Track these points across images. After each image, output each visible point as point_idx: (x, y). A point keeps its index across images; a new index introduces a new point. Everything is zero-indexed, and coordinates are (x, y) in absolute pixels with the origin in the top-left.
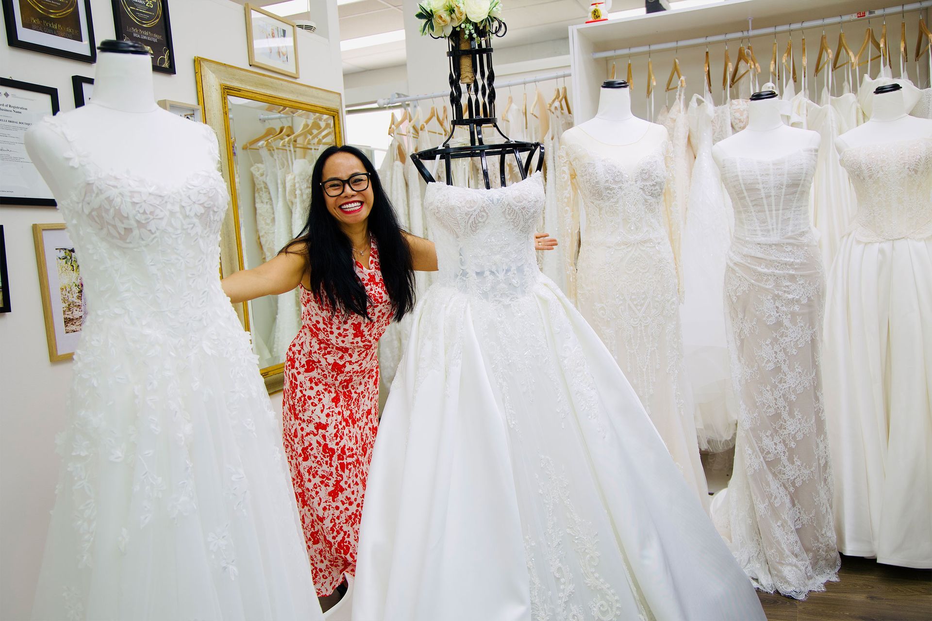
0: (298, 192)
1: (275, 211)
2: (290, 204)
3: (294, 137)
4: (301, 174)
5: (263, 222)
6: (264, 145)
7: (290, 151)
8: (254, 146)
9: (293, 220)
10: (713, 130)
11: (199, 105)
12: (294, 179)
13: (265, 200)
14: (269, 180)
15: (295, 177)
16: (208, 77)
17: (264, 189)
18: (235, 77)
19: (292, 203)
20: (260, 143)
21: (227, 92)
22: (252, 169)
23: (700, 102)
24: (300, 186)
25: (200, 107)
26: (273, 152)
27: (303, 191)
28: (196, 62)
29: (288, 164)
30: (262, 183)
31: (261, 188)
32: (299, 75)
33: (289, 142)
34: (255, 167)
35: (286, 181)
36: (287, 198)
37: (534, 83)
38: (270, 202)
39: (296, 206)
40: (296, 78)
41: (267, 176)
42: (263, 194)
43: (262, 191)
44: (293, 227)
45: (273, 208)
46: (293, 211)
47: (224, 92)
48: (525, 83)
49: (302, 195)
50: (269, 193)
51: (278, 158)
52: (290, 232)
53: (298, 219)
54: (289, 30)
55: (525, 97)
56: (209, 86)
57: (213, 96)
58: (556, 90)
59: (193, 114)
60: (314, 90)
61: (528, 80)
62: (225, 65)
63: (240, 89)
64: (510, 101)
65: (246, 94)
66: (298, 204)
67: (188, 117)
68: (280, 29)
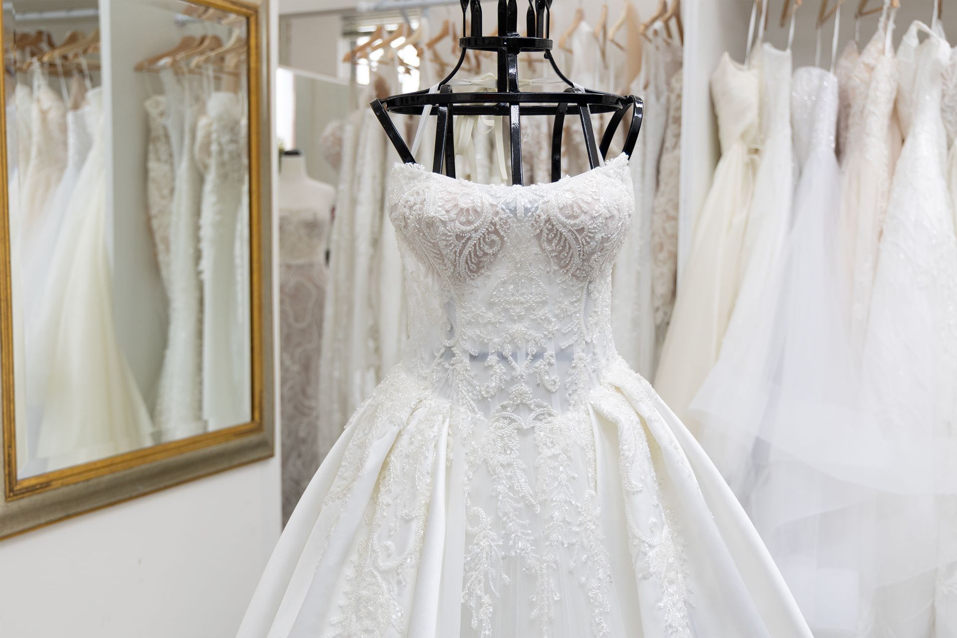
0: (214, 148)
1: (176, 176)
2: (200, 166)
4: (220, 118)
5: (157, 194)
6: (169, 65)
8: (153, 66)
9: (203, 194)
12: (210, 125)
14: (170, 123)
15: (211, 122)
17: (162, 139)
20: (164, 62)
22: (149, 104)
23: (923, 37)
24: (218, 137)
26: (180, 75)
29: (203, 98)
30: (160, 128)
31: (159, 137)
34: (153, 100)
35: (198, 127)
36: (197, 156)
38: (170, 159)
39: (210, 171)
41: (168, 116)
43: (159, 141)
45: (172, 171)
46: (205, 178)
49: (221, 152)
50: (170, 146)
52: (197, 212)
53: (211, 193)
55: (604, 9)
58: (662, 2)
64: (578, 16)
66: (213, 169)
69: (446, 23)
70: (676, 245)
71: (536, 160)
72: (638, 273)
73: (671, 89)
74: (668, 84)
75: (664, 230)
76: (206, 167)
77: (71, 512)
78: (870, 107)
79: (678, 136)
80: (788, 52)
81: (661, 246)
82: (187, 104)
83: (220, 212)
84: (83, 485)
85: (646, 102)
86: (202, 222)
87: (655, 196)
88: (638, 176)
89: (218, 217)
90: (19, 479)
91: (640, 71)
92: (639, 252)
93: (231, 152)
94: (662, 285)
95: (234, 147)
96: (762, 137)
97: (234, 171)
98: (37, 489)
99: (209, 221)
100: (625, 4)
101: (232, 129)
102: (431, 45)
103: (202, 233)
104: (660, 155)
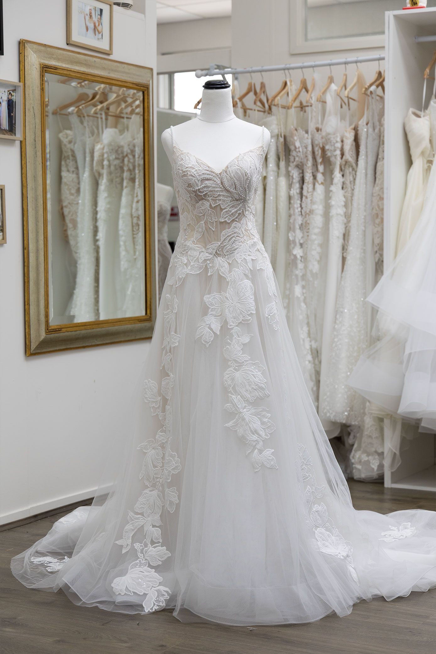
0: (106, 163)
1: (81, 181)
2: (97, 175)
3: (107, 105)
4: (110, 144)
5: (68, 192)
6: (75, 112)
7: (102, 118)
8: (64, 112)
9: (99, 192)
11: (20, 81)
12: (103, 149)
13: (72, 169)
14: (77, 148)
15: (104, 147)
16: (30, 57)
17: (71, 158)
18: (53, 56)
20: (71, 109)
21: (45, 70)
22: (61, 135)
24: (108, 156)
25: (21, 84)
26: (83, 118)
27: (111, 162)
28: (21, 45)
29: (98, 132)
30: (69, 151)
31: (68, 156)
32: (112, 52)
33: (101, 109)
34: (64, 133)
35: (95, 151)
36: (95, 168)
37: (355, 64)
38: (77, 171)
39: (103, 177)
40: (108, 54)
41: (75, 143)
42: (69, 162)
43: (69, 159)
44: (98, 198)
45: (78, 178)
46: (100, 182)
47: (42, 71)
48: (346, 63)
49: (109, 166)
50: (76, 162)
51: (88, 125)
52: (95, 203)
53: (104, 191)
54: (106, 8)
55: (345, 77)
56: (31, 66)
57: (33, 74)
58: (378, 72)
59: (15, 90)
60: (126, 66)
61: (349, 59)
62: (45, 45)
63: (56, 67)
64: (329, 81)
65: (62, 72)
66: (105, 176)
67: (10, 93)
68: (98, 8)
69: (250, 85)
70: (383, 214)
71: (305, 166)
72: (365, 231)
73: (381, 125)
74: (380, 121)
75: (378, 207)
76: (100, 175)
77: (68, 347)
81: (377, 215)
82: (87, 136)
83: (109, 203)
84: (74, 333)
85: (367, 131)
86: (98, 209)
87: (374, 186)
88: (363, 176)
89: (108, 206)
90: (50, 325)
91: (363, 114)
92: (365, 219)
93: (115, 165)
94: (378, 238)
95: (117, 162)
96: (434, 153)
97: (117, 177)
98: (57, 331)
99: (103, 208)
100: (356, 73)
101: (117, 151)
102: (241, 99)
103: (98, 216)
104: (376, 163)
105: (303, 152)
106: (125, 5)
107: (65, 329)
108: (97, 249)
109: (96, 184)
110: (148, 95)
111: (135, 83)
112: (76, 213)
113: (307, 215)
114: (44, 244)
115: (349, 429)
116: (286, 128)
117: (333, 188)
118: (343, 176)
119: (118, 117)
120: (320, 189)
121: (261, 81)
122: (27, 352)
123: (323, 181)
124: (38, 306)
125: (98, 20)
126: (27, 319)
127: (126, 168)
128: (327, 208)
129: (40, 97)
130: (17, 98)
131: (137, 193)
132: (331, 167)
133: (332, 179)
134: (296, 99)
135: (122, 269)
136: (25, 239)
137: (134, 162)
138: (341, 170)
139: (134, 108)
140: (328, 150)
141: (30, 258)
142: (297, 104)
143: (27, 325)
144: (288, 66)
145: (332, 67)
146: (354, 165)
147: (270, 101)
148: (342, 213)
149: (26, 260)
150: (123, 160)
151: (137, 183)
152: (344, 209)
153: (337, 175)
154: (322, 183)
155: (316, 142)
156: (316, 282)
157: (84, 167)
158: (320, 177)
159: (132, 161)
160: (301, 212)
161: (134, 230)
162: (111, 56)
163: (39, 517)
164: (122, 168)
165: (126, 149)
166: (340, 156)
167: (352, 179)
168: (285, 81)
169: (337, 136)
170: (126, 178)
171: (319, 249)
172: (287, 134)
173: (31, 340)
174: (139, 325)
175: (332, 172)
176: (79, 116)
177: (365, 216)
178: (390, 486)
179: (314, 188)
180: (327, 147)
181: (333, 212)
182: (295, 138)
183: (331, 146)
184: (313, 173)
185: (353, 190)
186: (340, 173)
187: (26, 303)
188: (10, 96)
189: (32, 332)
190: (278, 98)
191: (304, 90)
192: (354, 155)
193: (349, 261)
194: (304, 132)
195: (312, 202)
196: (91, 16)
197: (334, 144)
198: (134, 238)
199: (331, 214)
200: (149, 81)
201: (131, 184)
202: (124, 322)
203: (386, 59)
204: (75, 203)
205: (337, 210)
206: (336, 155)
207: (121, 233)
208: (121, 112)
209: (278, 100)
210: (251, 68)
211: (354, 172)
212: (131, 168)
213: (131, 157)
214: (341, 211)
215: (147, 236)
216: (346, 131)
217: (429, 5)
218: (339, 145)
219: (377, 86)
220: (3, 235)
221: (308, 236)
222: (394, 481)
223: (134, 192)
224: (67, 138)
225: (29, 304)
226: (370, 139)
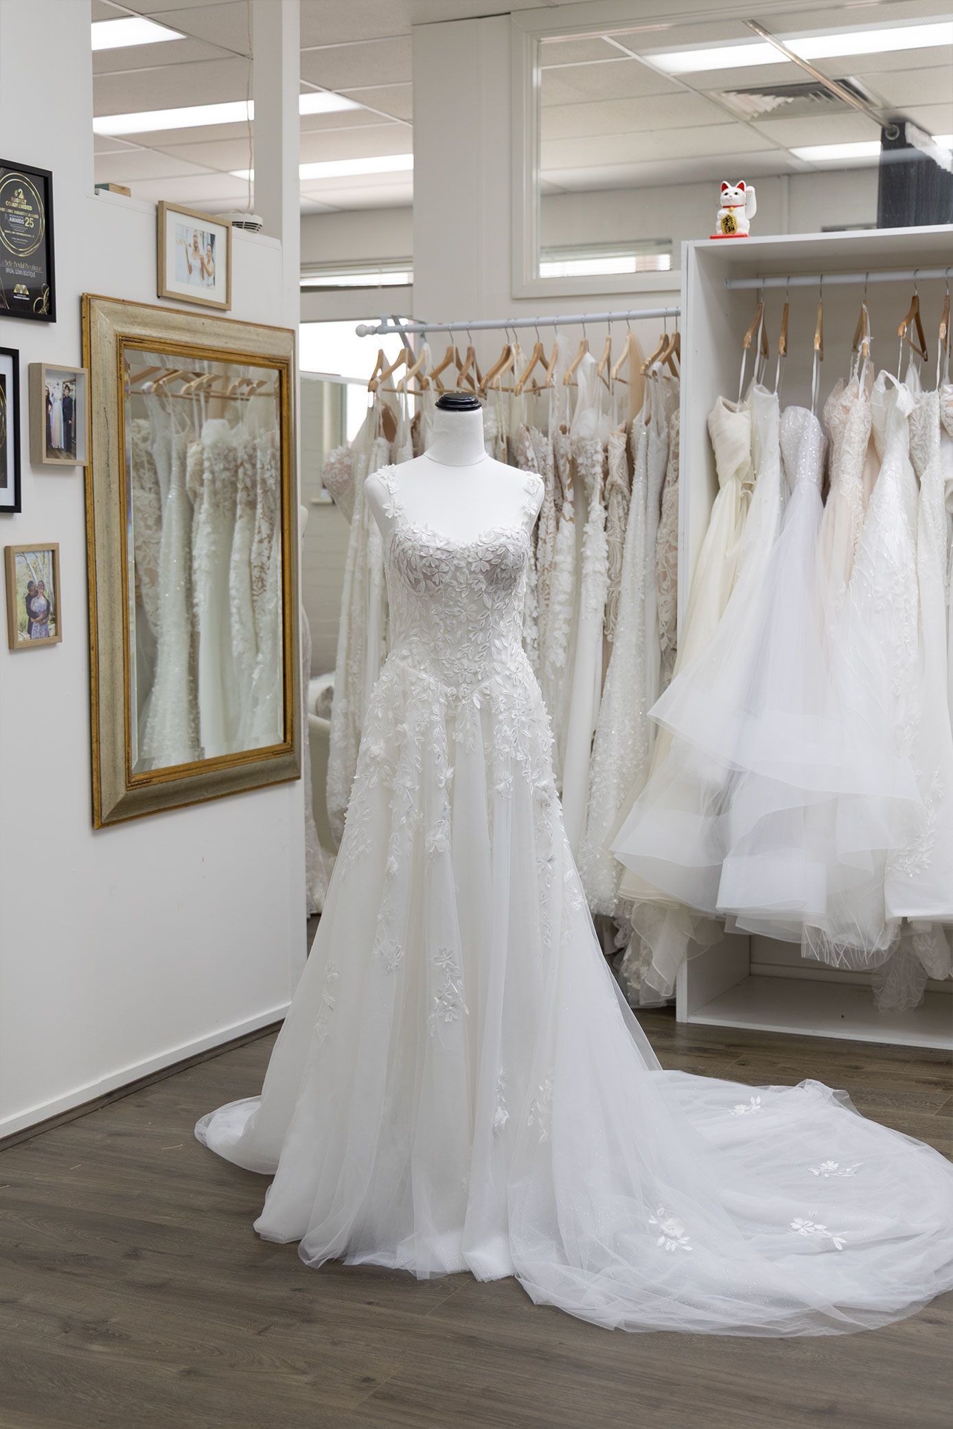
0: (207, 476)
1: (163, 506)
2: (191, 495)
4: (215, 446)
6: (153, 390)
7: (198, 400)
9: (194, 525)
10: (911, 430)
11: (82, 367)
12: (202, 452)
13: (148, 485)
14: (157, 450)
15: (203, 449)
16: (100, 323)
17: (146, 465)
18: (136, 320)
19: (195, 494)
20: (147, 385)
21: (124, 345)
23: (889, 384)
24: (211, 465)
25: (85, 371)
26: (164, 399)
27: (216, 475)
28: (84, 303)
29: (193, 423)
30: (144, 454)
31: (142, 462)
32: (230, 306)
33: (199, 387)
34: (132, 424)
35: (188, 455)
36: (188, 485)
37: (625, 322)
38: (156, 487)
39: (202, 499)
40: (224, 310)
41: (153, 442)
42: (145, 474)
43: (143, 467)
44: (193, 535)
45: (159, 500)
46: (196, 507)
47: (120, 346)
48: (609, 320)
49: (213, 481)
50: (155, 473)
51: (174, 411)
52: (188, 543)
53: (204, 523)
54: (220, 233)
55: (608, 343)
56: (100, 338)
57: (105, 353)
58: (663, 336)
59: (75, 380)
60: (252, 329)
61: (615, 314)
62: (123, 302)
63: (143, 337)
64: (582, 348)
65: (151, 346)
66: (206, 497)
67: (67, 385)
68: (208, 233)
69: (450, 350)
70: (676, 574)
72: (643, 601)
73: (670, 426)
74: (668, 419)
75: (667, 561)
77: (162, 807)
78: (845, 447)
79: (677, 470)
80: (776, 393)
81: (664, 575)
82: (173, 429)
83: (214, 543)
84: (171, 784)
85: (648, 436)
86: (195, 553)
87: (658, 527)
88: (641, 509)
89: (213, 548)
90: (133, 773)
91: (642, 405)
92: (643, 580)
93: (224, 480)
94: (667, 612)
95: (226, 475)
96: (755, 472)
97: (225, 500)
98: (144, 783)
99: (205, 551)
100: (628, 337)
101: (226, 457)
102: (435, 375)
103: (196, 565)
104: (662, 488)
105: (539, 467)
106: (251, 226)
107: (157, 779)
108: (192, 621)
109: (189, 511)
110: (288, 376)
111: (267, 356)
112: (156, 559)
113: (546, 572)
114: (123, 639)
115: (615, 924)
116: (510, 426)
117: (588, 528)
118: (606, 508)
119: (226, 399)
120: (567, 528)
121: (468, 345)
122: (96, 822)
123: (572, 516)
124: (114, 743)
125: (208, 254)
126: (94, 767)
127: (240, 486)
128: (579, 559)
129: (116, 390)
130: (79, 394)
131: (260, 527)
132: (586, 492)
133: (587, 514)
134: (527, 378)
135: (235, 654)
136: (91, 631)
137: (255, 474)
138: (603, 498)
139: (255, 386)
140: (582, 464)
141: (100, 663)
142: (529, 385)
143: (95, 777)
144: (512, 321)
145: (586, 325)
146: (626, 491)
147: (483, 382)
148: (603, 570)
149: (93, 667)
150: (236, 472)
151: (259, 510)
152: (607, 564)
153: (596, 507)
154: (571, 519)
155: (562, 451)
156: (560, 683)
157: (169, 481)
158: (568, 509)
159: (249, 473)
160: (536, 565)
161: (255, 588)
162: (228, 312)
163: (116, 1096)
164: (234, 484)
165: (241, 454)
166: (602, 476)
167: (622, 514)
168: (506, 347)
169: (596, 443)
170: (241, 502)
171: (566, 629)
172: (513, 437)
173: (103, 801)
174: (273, 761)
175: (587, 502)
176: (157, 395)
177: (644, 576)
178: (685, 1021)
179: (557, 528)
180: (580, 461)
181: (589, 568)
182: (527, 444)
183: (587, 458)
184: (555, 501)
185: (624, 532)
186: (600, 503)
187: (94, 740)
188: (67, 391)
189: (104, 788)
190: (498, 376)
191: (539, 362)
192: (626, 474)
193: (619, 649)
194: (541, 435)
195: (555, 550)
196: (196, 248)
197: (592, 455)
198: (253, 601)
199: (584, 572)
200: (290, 352)
201: (248, 511)
202: (250, 758)
203: (682, 314)
204: (154, 541)
205: (596, 565)
206: (595, 474)
207: (233, 592)
208: (233, 392)
209: (498, 380)
210: (452, 322)
211: (625, 502)
212: (249, 484)
213: (248, 466)
214: (602, 566)
215: (287, 612)
216: (613, 435)
217: (753, 232)
218: (600, 457)
219: (663, 363)
220: (56, 627)
221: (547, 605)
222: (691, 1011)
223: (254, 525)
224: (139, 432)
225: (98, 741)
226: (652, 449)
